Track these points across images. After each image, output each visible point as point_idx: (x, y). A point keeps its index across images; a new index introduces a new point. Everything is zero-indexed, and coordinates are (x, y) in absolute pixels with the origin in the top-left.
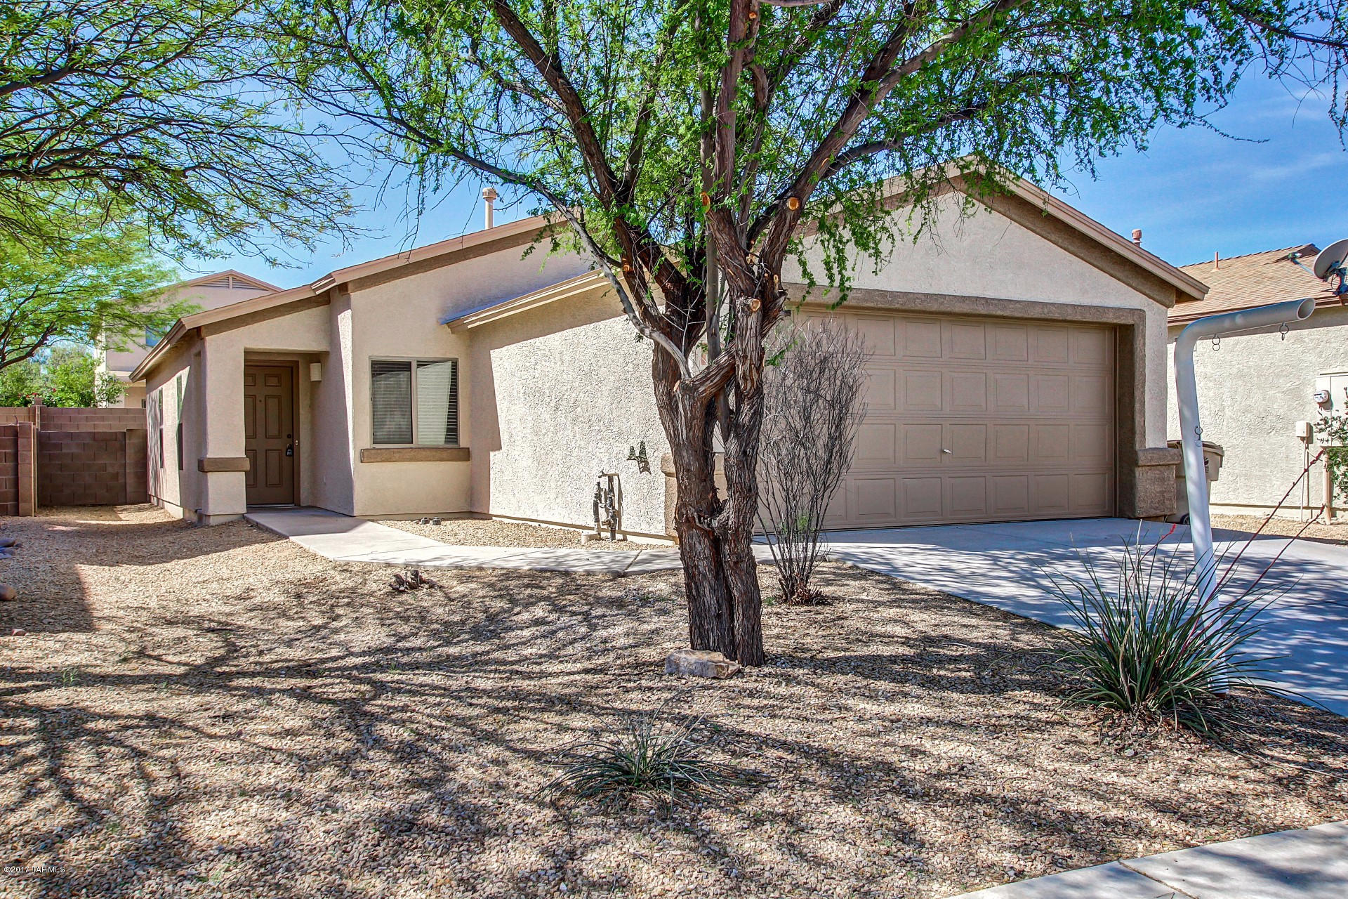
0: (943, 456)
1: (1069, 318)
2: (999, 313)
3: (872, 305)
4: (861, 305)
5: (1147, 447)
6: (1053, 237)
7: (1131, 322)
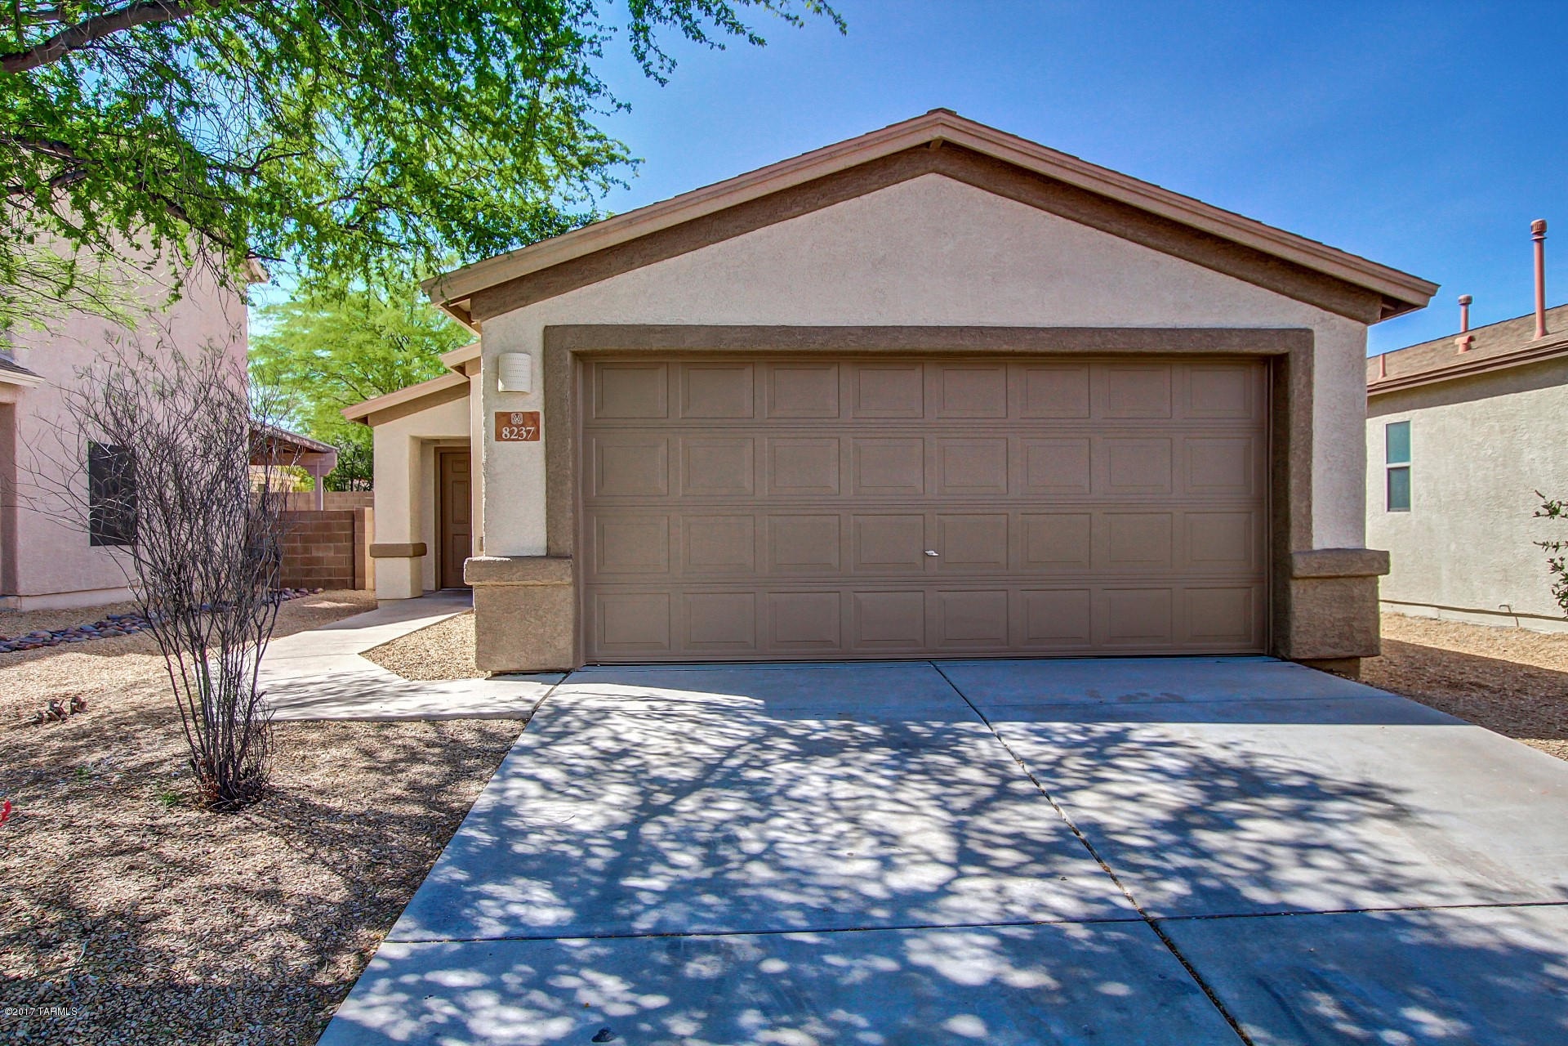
0: (928, 560)
1: (1146, 349)
2: (1005, 348)
3: (768, 348)
4: (748, 348)
5: (1316, 546)
6: (1115, 227)
7: (1282, 350)
